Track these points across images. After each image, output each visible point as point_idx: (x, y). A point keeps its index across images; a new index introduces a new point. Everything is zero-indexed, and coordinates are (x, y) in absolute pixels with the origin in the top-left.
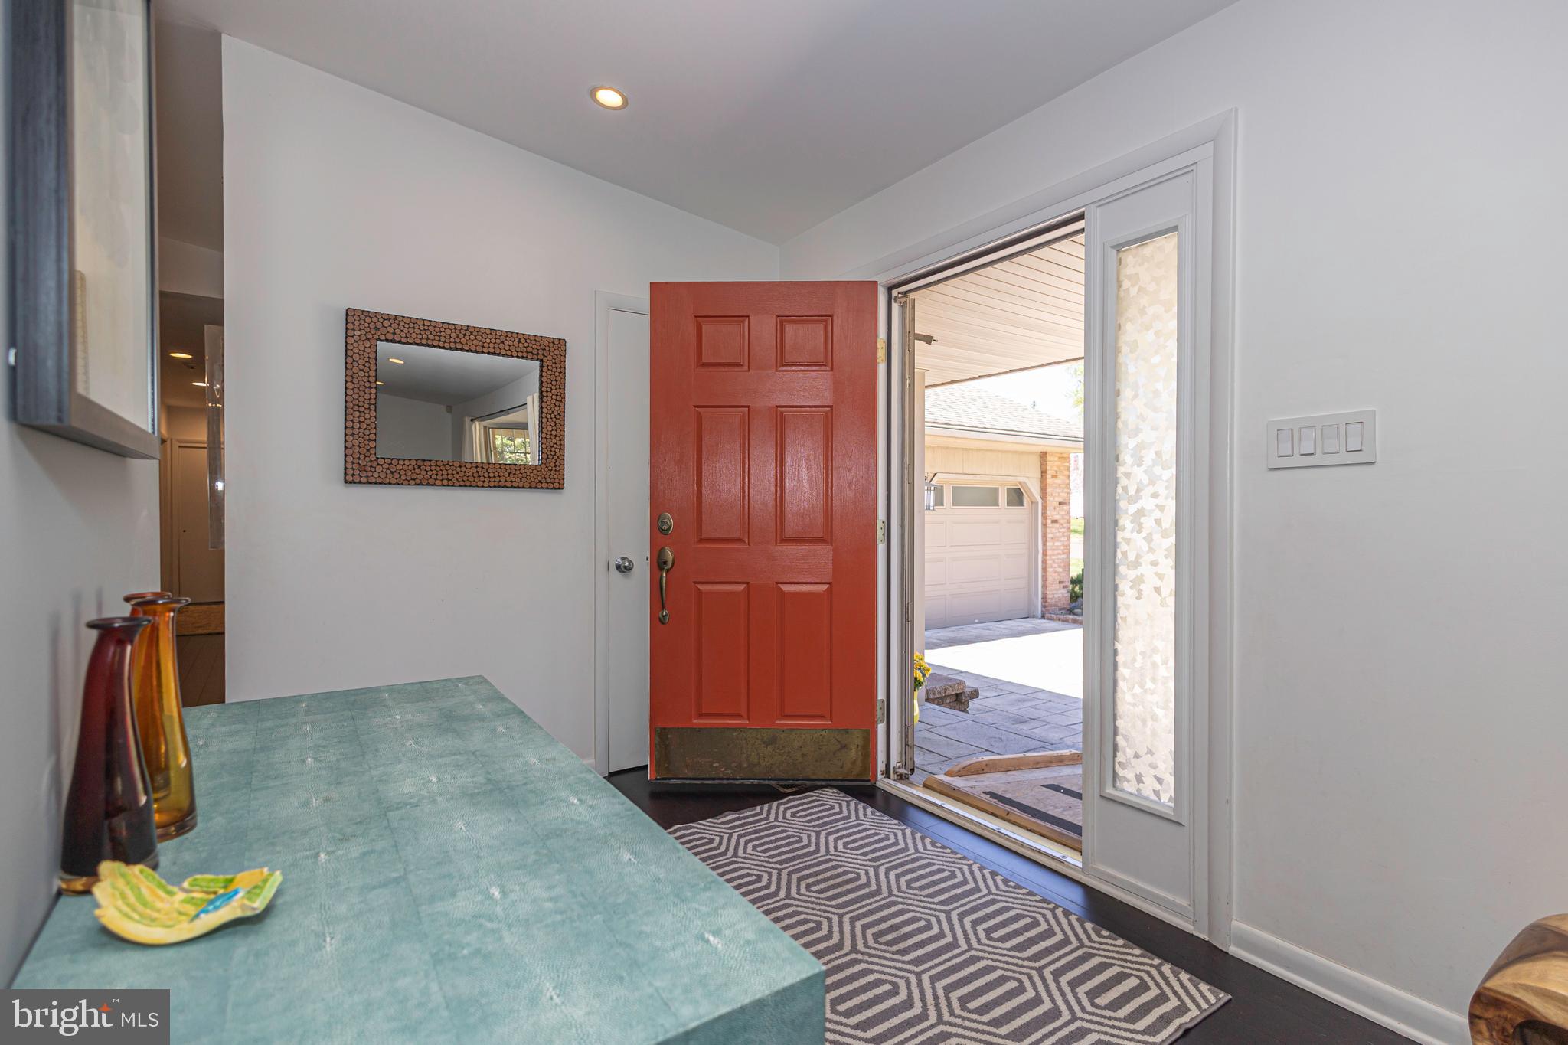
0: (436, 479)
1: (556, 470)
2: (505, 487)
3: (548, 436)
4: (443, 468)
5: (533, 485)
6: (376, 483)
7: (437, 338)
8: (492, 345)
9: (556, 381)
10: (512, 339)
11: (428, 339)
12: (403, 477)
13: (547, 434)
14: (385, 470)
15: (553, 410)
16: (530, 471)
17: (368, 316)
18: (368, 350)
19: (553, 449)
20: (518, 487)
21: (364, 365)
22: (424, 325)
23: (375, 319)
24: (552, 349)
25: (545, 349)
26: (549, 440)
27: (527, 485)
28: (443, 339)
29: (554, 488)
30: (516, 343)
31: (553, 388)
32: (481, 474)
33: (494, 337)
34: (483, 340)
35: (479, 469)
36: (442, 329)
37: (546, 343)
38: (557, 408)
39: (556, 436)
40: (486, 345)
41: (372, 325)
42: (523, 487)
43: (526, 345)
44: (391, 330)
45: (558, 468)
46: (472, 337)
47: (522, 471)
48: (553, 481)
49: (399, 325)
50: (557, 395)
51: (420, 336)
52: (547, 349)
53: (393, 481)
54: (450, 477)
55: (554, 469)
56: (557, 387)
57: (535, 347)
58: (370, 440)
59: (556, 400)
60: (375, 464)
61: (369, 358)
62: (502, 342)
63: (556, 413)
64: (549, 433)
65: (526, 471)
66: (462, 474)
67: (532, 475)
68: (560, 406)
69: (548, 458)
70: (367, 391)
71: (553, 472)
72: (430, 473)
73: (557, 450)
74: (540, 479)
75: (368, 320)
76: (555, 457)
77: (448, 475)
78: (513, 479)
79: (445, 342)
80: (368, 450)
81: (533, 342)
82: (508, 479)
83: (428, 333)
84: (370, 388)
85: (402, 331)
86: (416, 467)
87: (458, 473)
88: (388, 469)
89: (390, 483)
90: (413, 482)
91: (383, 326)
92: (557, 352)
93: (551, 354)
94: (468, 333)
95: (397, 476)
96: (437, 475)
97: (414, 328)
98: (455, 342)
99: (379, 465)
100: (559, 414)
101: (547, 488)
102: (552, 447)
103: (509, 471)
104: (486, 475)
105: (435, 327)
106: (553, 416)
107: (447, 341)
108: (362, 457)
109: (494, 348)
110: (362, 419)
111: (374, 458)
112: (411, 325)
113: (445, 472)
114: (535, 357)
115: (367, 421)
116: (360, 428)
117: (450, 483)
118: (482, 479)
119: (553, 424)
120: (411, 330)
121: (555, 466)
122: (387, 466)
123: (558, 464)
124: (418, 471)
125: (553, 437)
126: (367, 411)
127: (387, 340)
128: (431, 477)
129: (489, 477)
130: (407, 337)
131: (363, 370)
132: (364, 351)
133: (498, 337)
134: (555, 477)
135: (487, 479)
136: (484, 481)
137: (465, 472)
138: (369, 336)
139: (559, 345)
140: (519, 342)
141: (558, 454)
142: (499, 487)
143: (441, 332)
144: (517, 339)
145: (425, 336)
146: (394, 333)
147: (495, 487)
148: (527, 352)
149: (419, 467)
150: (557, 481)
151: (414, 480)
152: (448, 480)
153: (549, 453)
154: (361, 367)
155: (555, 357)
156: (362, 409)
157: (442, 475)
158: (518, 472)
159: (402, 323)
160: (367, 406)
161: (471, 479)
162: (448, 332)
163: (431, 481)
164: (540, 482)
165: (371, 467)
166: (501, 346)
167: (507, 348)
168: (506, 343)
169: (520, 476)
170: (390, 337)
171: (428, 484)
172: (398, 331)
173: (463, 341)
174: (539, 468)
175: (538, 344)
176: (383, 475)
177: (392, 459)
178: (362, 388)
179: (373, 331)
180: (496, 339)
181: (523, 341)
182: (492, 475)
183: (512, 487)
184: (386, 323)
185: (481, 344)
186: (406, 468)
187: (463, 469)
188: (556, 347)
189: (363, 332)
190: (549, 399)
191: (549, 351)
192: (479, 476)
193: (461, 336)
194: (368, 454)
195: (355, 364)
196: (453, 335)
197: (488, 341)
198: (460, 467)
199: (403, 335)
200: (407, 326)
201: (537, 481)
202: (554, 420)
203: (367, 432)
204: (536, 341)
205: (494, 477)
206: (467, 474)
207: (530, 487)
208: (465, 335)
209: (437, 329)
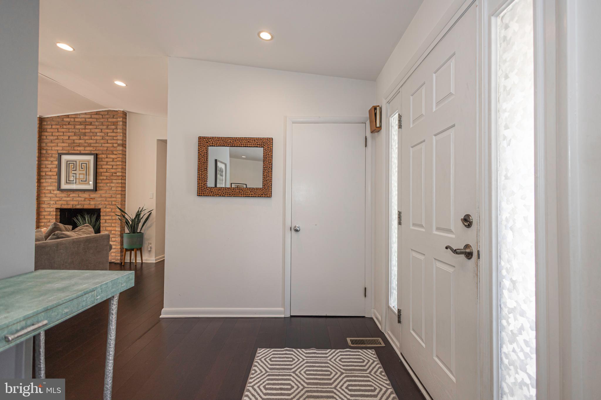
0: (225, 194)
1: (268, 190)
2: (249, 196)
3: (265, 177)
4: (227, 190)
5: (259, 196)
6: (206, 196)
7: (226, 143)
8: (245, 143)
9: (268, 154)
10: (252, 140)
11: (223, 144)
12: (215, 194)
13: (265, 176)
14: (209, 191)
15: (267, 166)
16: (258, 190)
17: (205, 138)
18: (204, 150)
19: (267, 181)
20: (254, 197)
21: (203, 155)
22: (222, 139)
23: (207, 139)
24: (267, 142)
25: (264, 143)
26: (266, 178)
27: (257, 196)
28: (228, 143)
29: (267, 197)
30: (253, 142)
31: (267, 157)
32: (241, 192)
33: (246, 140)
34: (242, 142)
35: (240, 190)
36: (228, 140)
37: (265, 140)
38: (269, 165)
39: (268, 176)
40: (243, 144)
41: (206, 141)
42: (256, 197)
43: (257, 142)
44: (211, 142)
45: (269, 189)
46: (238, 141)
47: (255, 190)
48: (267, 194)
49: (214, 140)
50: (269, 160)
51: (220, 143)
52: (265, 142)
53: (212, 195)
54: (230, 193)
55: (267, 189)
56: (269, 157)
57: (260, 142)
58: (205, 181)
59: (269, 162)
60: (206, 189)
61: (205, 153)
62: (248, 142)
63: (268, 167)
64: (266, 175)
65: (257, 190)
66: (234, 192)
67: (259, 192)
68: (270, 164)
69: (265, 185)
70: (204, 164)
71: (267, 191)
72: (223, 192)
73: (269, 182)
74: (262, 193)
75: (205, 140)
76: (268, 185)
77: (229, 192)
78: (252, 194)
79: (229, 144)
80: (204, 185)
81: (260, 140)
82: (250, 193)
83: (223, 141)
84: (205, 163)
85: (215, 142)
86: (219, 190)
87: (232, 192)
88: (210, 191)
89: (211, 196)
90: (218, 195)
91: (209, 141)
92: (269, 143)
93: (267, 144)
94: (237, 140)
95: (213, 193)
96: (226, 192)
97: (219, 140)
98: (232, 144)
99: (207, 189)
100: (270, 168)
101: (265, 197)
102: (267, 180)
103: (250, 190)
104: (242, 192)
105: (225, 139)
106: (267, 168)
107: (230, 144)
108: (202, 187)
109: (246, 144)
110: (202, 174)
111: (206, 187)
112: (218, 140)
113: (228, 191)
114: (261, 146)
115: (204, 175)
116: (202, 177)
117: (230, 195)
118: (241, 194)
119: (267, 171)
120: (218, 141)
121: (268, 188)
122: (210, 190)
123: (269, 187)
124: (219, 191)
125: (267, 177)
126: (204, 171)
127: (210, 146)
128: (223, 193)
129: (244, 193)
130: (216, 144)
131: (203, 157)
132: (203, 150)
133: (247, 140)
134: (268, 192)
135: (243, 194)
136: (242, 195)
137: (235, 191)
138: (205, 145)
139: (270, 140)
140: (255, 141)
141: (269, 183)
142: (247, 196)
143: (227, 141)
144: (254, 140)
145: (222, 143)
146: (212, 143)
147: (245, 196)
148: (258, 144)
149: (220, 190)
150: (268, 194)
151: (218, 194)
152: (229, 194)
153: (266, 183)
154: (202, 156)
155: (268, 145)
156: (202, 170)
157: (227, 192)
158: (254, 191)
159: (215, 139)
160: (204, 169)
161: (237, 194)
162: (230, 140)
163: (224, 195)
164: (262, 194)
165: (205, 190)
166: (248, 143)
167: (250, 144)
168: (250, 142)
169: (255, 192)
170: (211, 144)
171: (223, 196)
172: (214, 142)
173: (235, 143)
174: (261, 189)
175: (262, 141)
176: (208, 193)
177: (211, 187)
178: (203, 163)
179: (206, 143)
180: (246, 141)
181: (256, 140)
182: (244, 192)
183: (252, 197)
184: (210, 140)
185: (241, 143)
186: (216, 190)
187: (234, 190)
188: (269, 141)
189: (203, 144)
190: (266, 162)
191: (266, 143)
192: (240, 193)
193: (234, 141)
194: (204, 186)
195: (201, 155)
196: (232, 141)
197: (243, 142)
198: (233, 189)
199: (215, 143)
200: (216, 140)
201: (261, 194)
202: (268, 170)
203: (204, 178)
204: (261, 140)
205: (245, 193)
206: (236, 192)
207: (258, 197)
208: (235, 141)
209: (226, 140)
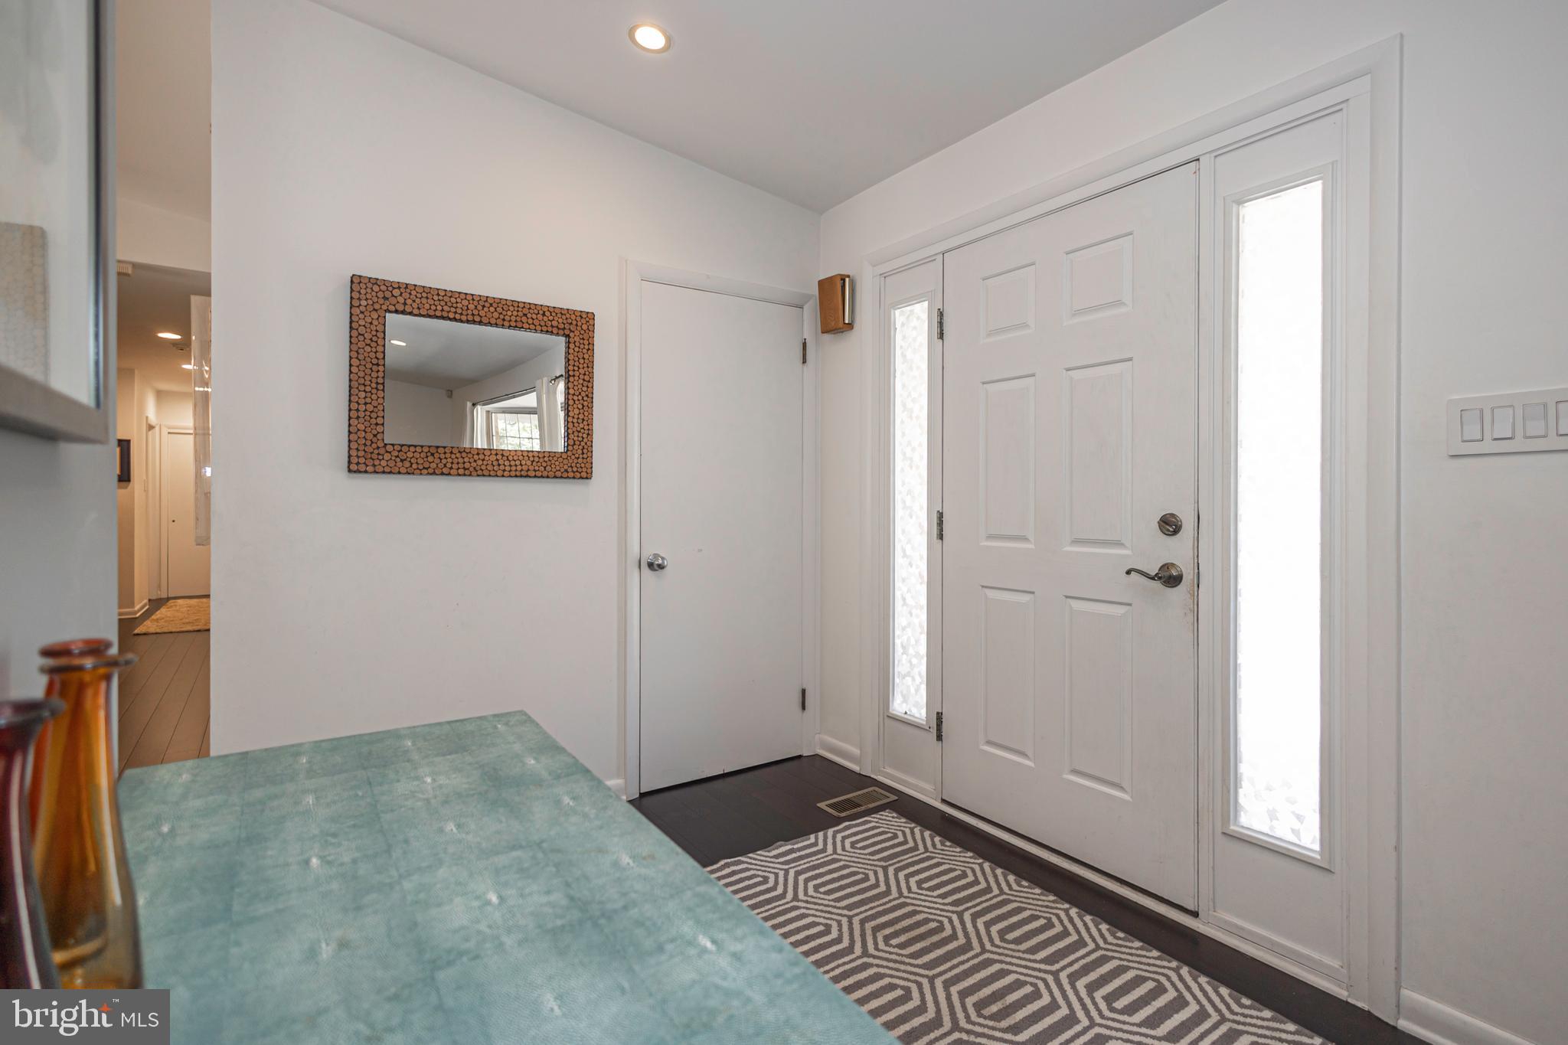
0: (451, 468)
1: (583, 458)
2: (527, 476)
3: (575, 421)
4: (458, 455)
5: (558, 474)
6: (384, 472)
7: (453, 310)
8: (514, 319)
9: (584, 359)
10: (536, 312)
11: (442, 310)
12: (415, 466)
13: (573, 417)
14: (393, 458)
15: (580, 390)
16: (555, 459)
17: (376, 283)
18: (375, 322)
19: (580, 435)
20: (542, 477)
21: (371, 339)
22: (438, 295)
23: (383, 288)
24: (579, 324)
25: (571, 323)
26: (576, 425)
27: (551, 474)
28: (459, 311)
29: (581, 478)
30: (540, 317)
31: (581, 366)
32: (501, 462)
33: (516, 309)
34: (504, 313)
35: (499, 457)
36: (459, 300)
37: (573, 317)
38: (585, 389)
39: (583, 420)
40: (507, 318)
41: (381, 295)
42: (548, 477)
43: (551, 318)
44: (401, 300)
45: (585, 456)
46: (492, 309)
47: (546, 459)
48: (580, 470)
49: (410, 294)
50: (585, 374)
51: (433, 307)
52: (574, 323)
53: (403, 470)
54: (467, 465)
55: (581, 456)
56: (585, 365)
57: (560, 320)
58: (377, 424)
59: (584, 380)
60: (382, 451)
61: (377, 331)
62: (525, 315)
63: (583, 394)
64: (576, 416)
65: (551, 458)
66: (480, 462)
67: (557, 463)
68: (588, 387)
69: (574, 444)
70: (375, 368)
71: (580, 460)
72: (444, 461)
73: (585, 436)
74: (566, 467)
75: (376, 288)
76: (583, 444)
77: (464, 463)
78: (537, 468)
79: (461, 314)
80: (375, 436)
81: (559, 315)
82: (531, 468)
83: (443, 303)
84: (378, 365)
85: (414, 301)
86: (429, 454)
87: (475, 461)
88: (398, 456)
89: (399, 473)
90: (425, 471)
91: (393, 296)
92: (585, 327)
93: (579, 328)
94: (487, 305)
95: (407, 464)
96: (452, 463)
97: (427, 298)
98: (473, 315)
99: (387, 452)
100: (587, 396)
101: (574, 478)
102: (579, 432)
103: (531, 459)
104: (507, 463)
105: (451, 297)
106: (580, 398)
107: (464, 313)
108: (368, 443)
109: (516, 321)
110: (368, 400)
111: (381, 444)
112: (424, 295)
113: (461, 460)
114: (561, 332)
115: (375, 403)
116: (366, 410)
117: (467, 472)
118: (502, 467)
119: (580, 406)
120: (424, 301)
121: (583, 453)
122: (396, 454)
123: (585, 451)
124: (430, 459)
125: (581, 421)
126: (374, 391)
127: (396, 312)
128: (445, 465)
129: (510, 466)
130: (419, 308)
131: (369, 345)
132: (371, 323)
133: (520, 309)
134: (583, 465)
135: (507, 468)
136: (504, 471)
137: (483, 460)
138: (377, 306)
139: (587, 319)
140: (544, 315)
141: (585, 440)
142: (521, 476)
143: (457, 303)
144: (541, 312)
145: (439, 308)
146: (405, 304)
147: (516, 476)
148: (552, 326)
149: (433, 454)
150: (584, 470)
151: (427, 469)
152: (465, 469)
153: (576, 438)
154: (368, 342)
155: (582, 332)
156: (368, 389)
157: (458, 463)
158: (541, 460)
159: (414, 293)
160: (374, 385)
161: (490, 467)
162: (465, 303)
163: (445, 471)
164: (566, 471)
165: (378, 454)
166: (524, 319)
167: (530, 321)
168: (529, 315)
169: (544, 464)
170: (400, 308)
171: (442, 474)
172: (409, 302)
173: (482, 313)
174: (564, 456)
175: (564, 317)
176: (392, 464)
177: (402, 446)
178: (369, 366)
179: (381, 301)
180: (518, 311)
181: (547, 314)
182: (513, 463)
183: (535, 476)
184: (396, 292)
185: (502, 317)
186: (417, 455)
187: (481, 456)
188: (584, 321)
189: (370, 302)
190: (576, 378)
191: (577, 325)
192: (499, 465)
193: (480, 308)
194: (375, 440)
195: (361, 338)
196: (471, 307)
197: (509, 313)
198: (478, 454)
199: (415, 305)
200: (419, 295)
201: (562, 470)
202: (581, 402)
203: (374, 415)
204: (562, 314)
205: (516, 465)
206: (485, 463)
207: (555, 477)
208: (484, 306)
209: (453, 300)
